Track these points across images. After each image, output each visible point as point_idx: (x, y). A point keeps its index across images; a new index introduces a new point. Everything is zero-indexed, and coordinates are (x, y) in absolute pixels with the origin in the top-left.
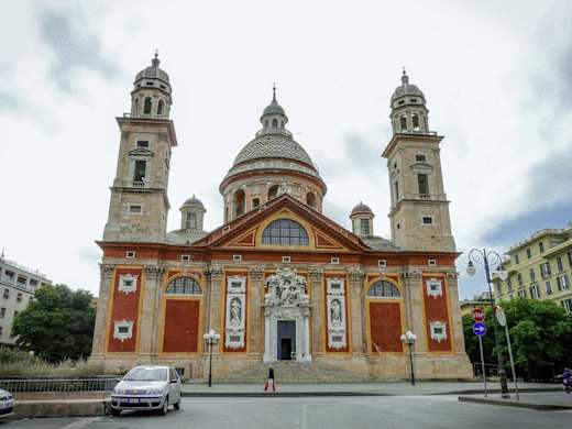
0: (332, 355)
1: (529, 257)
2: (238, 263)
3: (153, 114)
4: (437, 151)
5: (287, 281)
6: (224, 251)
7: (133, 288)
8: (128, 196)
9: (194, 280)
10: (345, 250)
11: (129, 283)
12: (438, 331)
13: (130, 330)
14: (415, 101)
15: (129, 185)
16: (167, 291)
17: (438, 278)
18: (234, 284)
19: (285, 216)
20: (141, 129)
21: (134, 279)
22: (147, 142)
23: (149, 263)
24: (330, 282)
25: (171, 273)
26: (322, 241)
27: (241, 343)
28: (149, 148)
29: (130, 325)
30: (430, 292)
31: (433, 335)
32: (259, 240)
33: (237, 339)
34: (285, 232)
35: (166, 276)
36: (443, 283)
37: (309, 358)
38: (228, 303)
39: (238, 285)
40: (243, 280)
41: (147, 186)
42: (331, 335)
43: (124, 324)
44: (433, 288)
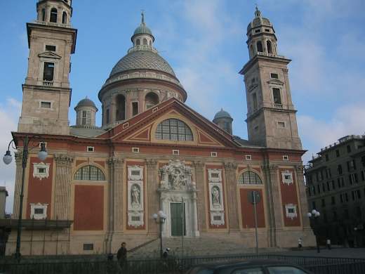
0: (214, 230)
1: (338, 156)
2: (136, 154)
3: (59, 23)
4: (285, 71)
5: (177, 170)
6: (125, 143)
7: (46, 175)
8: (39, 93)
9: (98, 169)
10: (222, 146)
11: (41, 170)
12: (291, 211)
13: (45, 211)
14: (268, 31)
15: (40, 84)
16: (75, 178)
17: (290, 170)
18: (134, 173)
19: (173, 116)
20: (48, 34)
21: (47, 167)
22: (55, 47)
23: (59, 153)
24: (210, 172)
25: (79, 162)
26: (203, 139)
27: (141, 223)
28: (57, 52)
29: (45, 207)
30: (284, 181)
31: (288, 214)
32: (153, 136)
33: (138, 219)
34: (174, 130)
35: (74, 165)
36: (294, 174)
37: (197, 234)
38: (129, 189)
39: (138, 173)
40: (141, 169)
41: (55, 85)
42: (212, 215)
43: (39, 206)
44: (287, 177)
